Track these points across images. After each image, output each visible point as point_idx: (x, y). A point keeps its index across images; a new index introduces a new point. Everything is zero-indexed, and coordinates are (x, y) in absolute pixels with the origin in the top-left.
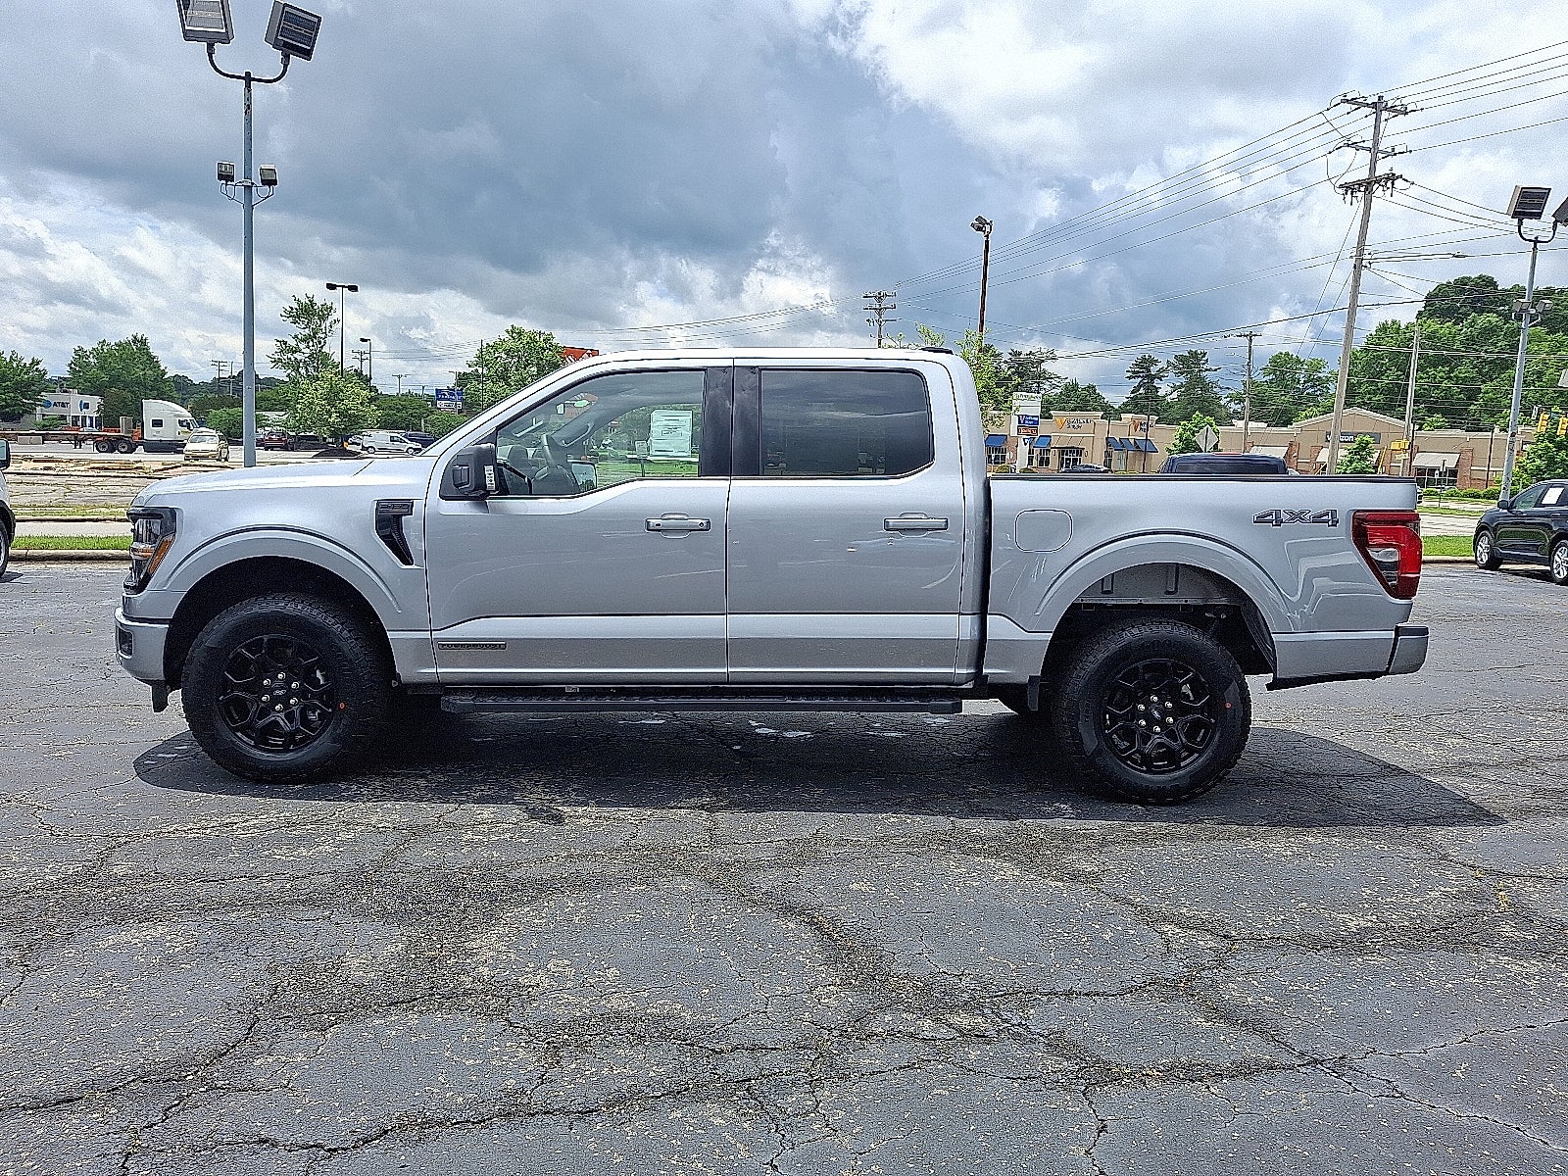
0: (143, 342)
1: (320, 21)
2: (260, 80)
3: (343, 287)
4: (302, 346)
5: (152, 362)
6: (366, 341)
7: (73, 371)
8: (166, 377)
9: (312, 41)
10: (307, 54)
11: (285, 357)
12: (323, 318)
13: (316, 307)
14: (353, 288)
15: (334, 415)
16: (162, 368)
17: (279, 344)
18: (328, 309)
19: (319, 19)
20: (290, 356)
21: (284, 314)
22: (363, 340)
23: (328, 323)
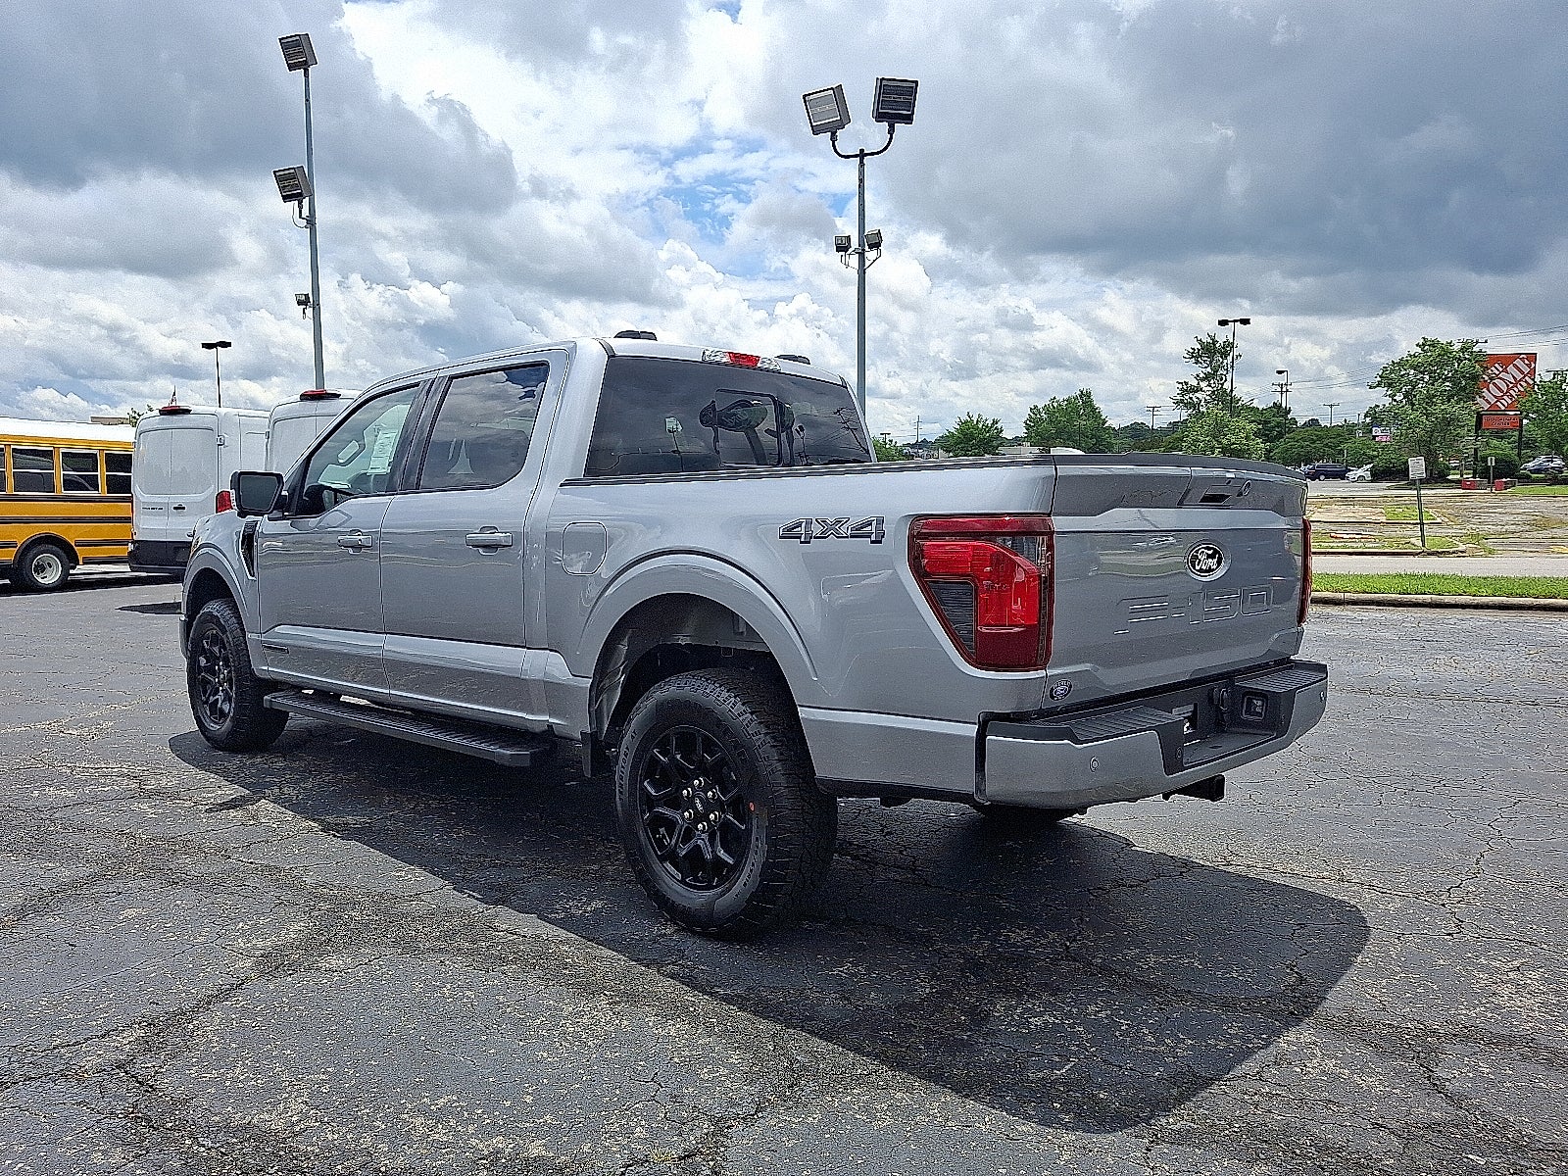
0: (1088, 395)
1: (917, 85)
2: (872, 154)
3: (1235, 321)
4: (1203, 384)
5: (1094, 413)
6: (1283, 372)
7: (1028, 427)
8: (1106, 425)
9: (911, 105)
10: (908, 119)
11: (1187, 397)
12: (1225, 355)
13: (1217, 345)
14: (1245, 322)
15: (1217, 451)
16: (1103, 417)
17: (1180, 386)
18: (1229, 345)
19: (916, 82)
20: (1191, 395)
21: (1187, 356)
22: (1280, 372)
23: (1230, 358)
